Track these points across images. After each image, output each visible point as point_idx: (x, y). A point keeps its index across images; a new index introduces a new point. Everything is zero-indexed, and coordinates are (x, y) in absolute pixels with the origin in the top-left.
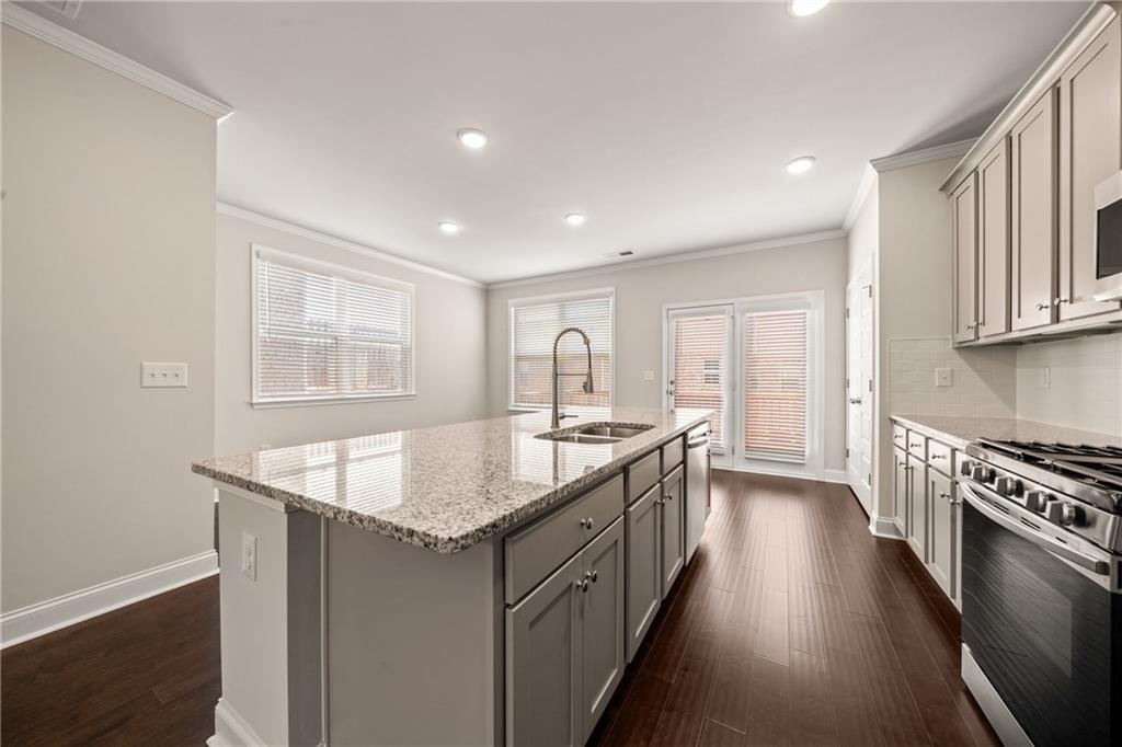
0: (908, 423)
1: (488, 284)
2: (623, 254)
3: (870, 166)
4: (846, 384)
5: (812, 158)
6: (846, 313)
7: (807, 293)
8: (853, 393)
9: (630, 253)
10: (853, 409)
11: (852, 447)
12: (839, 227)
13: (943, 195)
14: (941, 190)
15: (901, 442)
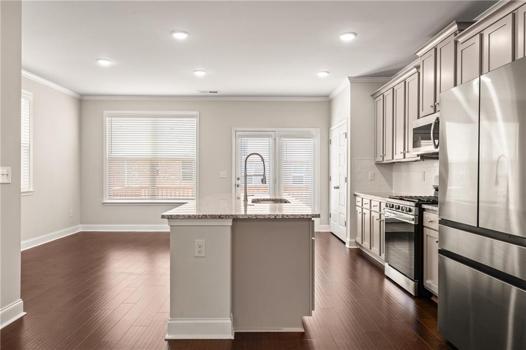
0: (362, 195)
1: (82, 95)
2: (210, 92)
3: (347, 79)
4: (329, 179)
5: (328, 72)
6: (329, 142)
7: (312, 129)
8: (334, 183)
9: (217, 92)
10: (333, 192)
11: (332, 212)
12: (327, 96)
13: (372, 98)
14: (372, 96)
15: (359, 204)
